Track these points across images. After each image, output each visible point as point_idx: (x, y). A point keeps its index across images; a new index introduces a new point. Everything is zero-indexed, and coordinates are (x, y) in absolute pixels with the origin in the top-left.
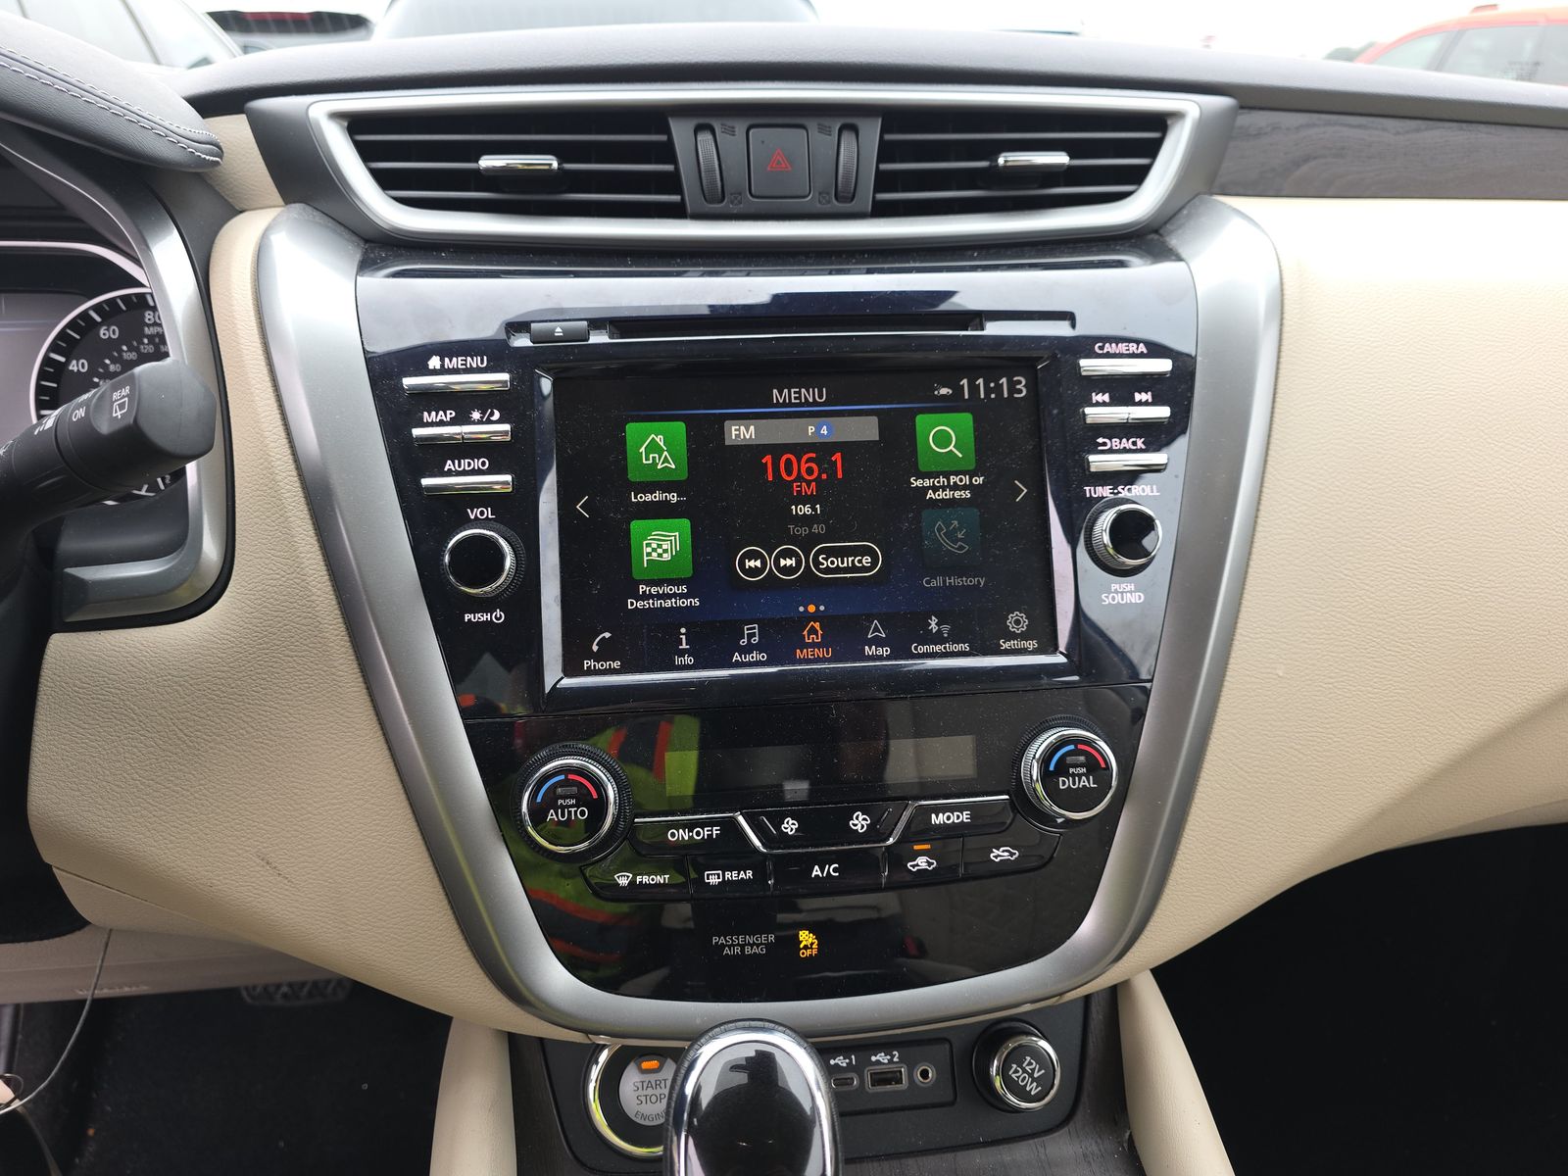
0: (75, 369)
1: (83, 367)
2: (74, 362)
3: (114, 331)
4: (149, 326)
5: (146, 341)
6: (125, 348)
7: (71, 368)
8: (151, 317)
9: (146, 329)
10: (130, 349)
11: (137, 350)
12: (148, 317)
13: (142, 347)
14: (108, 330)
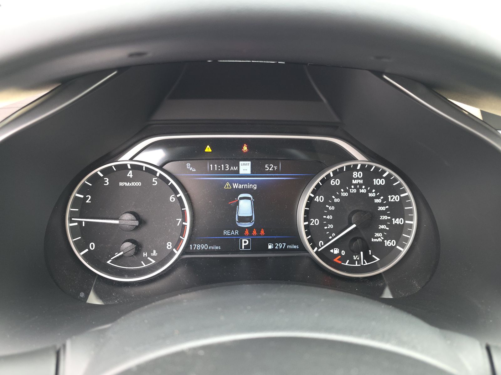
0: (318, 200)
1: (321, 200)
2: (317, 197)
3: (338, 181)
4: (355, 179)
5: (353, 187)
6: (342, 190)
7: (315, 200)
8: (356, 175)
9: (353, 181)
10: (345, 192)
11: (348, 191)
12: (354, 174)
13: (350, 190)
14: (335, 181)
